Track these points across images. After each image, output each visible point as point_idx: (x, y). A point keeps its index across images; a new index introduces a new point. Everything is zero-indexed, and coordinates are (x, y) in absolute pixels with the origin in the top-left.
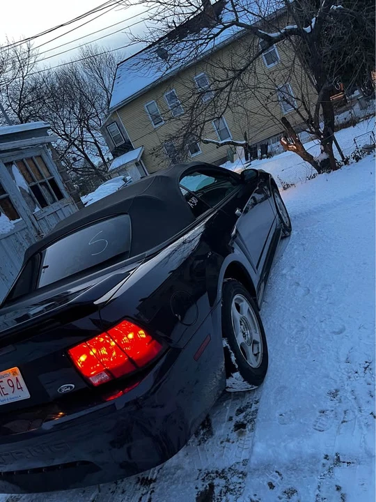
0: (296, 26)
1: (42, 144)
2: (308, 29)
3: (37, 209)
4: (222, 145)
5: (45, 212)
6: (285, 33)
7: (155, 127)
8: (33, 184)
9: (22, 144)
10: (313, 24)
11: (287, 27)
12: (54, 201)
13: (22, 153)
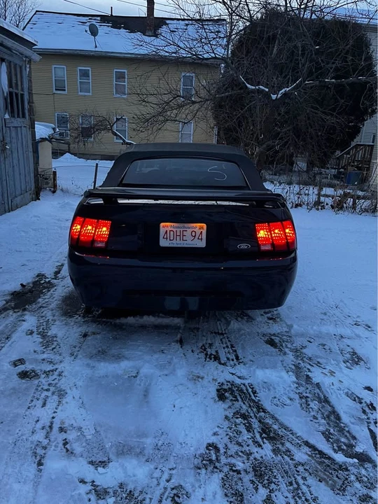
0: (267, 90)
1: (26, 57)
2: (274, 97)
3: (7, 116)
4: (127, 144)
5: (12, 122)
6: (258, 90)
7: (55, 91)
8: (11, 89)
9: (15, 46)
10: (279, 96)
11: (261, 87)
12: (18, 116)
13: (12, 56)
